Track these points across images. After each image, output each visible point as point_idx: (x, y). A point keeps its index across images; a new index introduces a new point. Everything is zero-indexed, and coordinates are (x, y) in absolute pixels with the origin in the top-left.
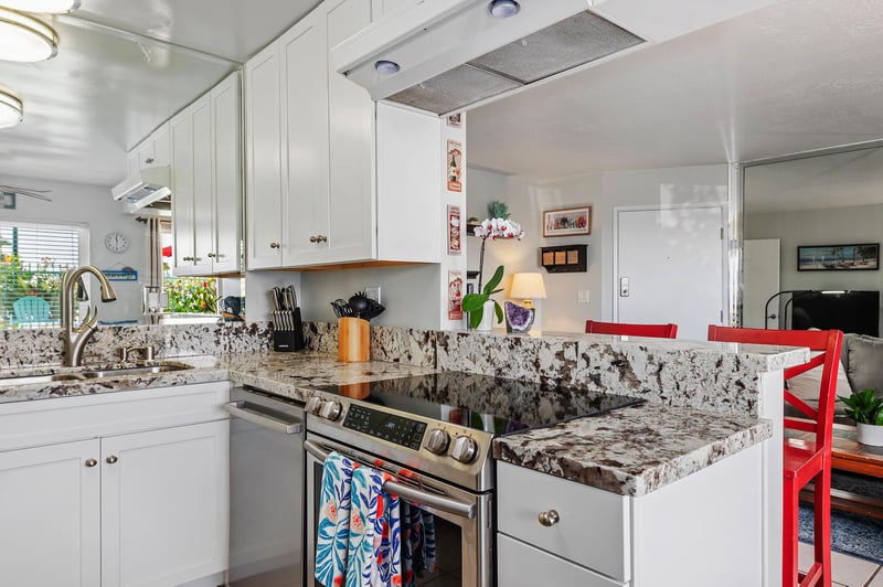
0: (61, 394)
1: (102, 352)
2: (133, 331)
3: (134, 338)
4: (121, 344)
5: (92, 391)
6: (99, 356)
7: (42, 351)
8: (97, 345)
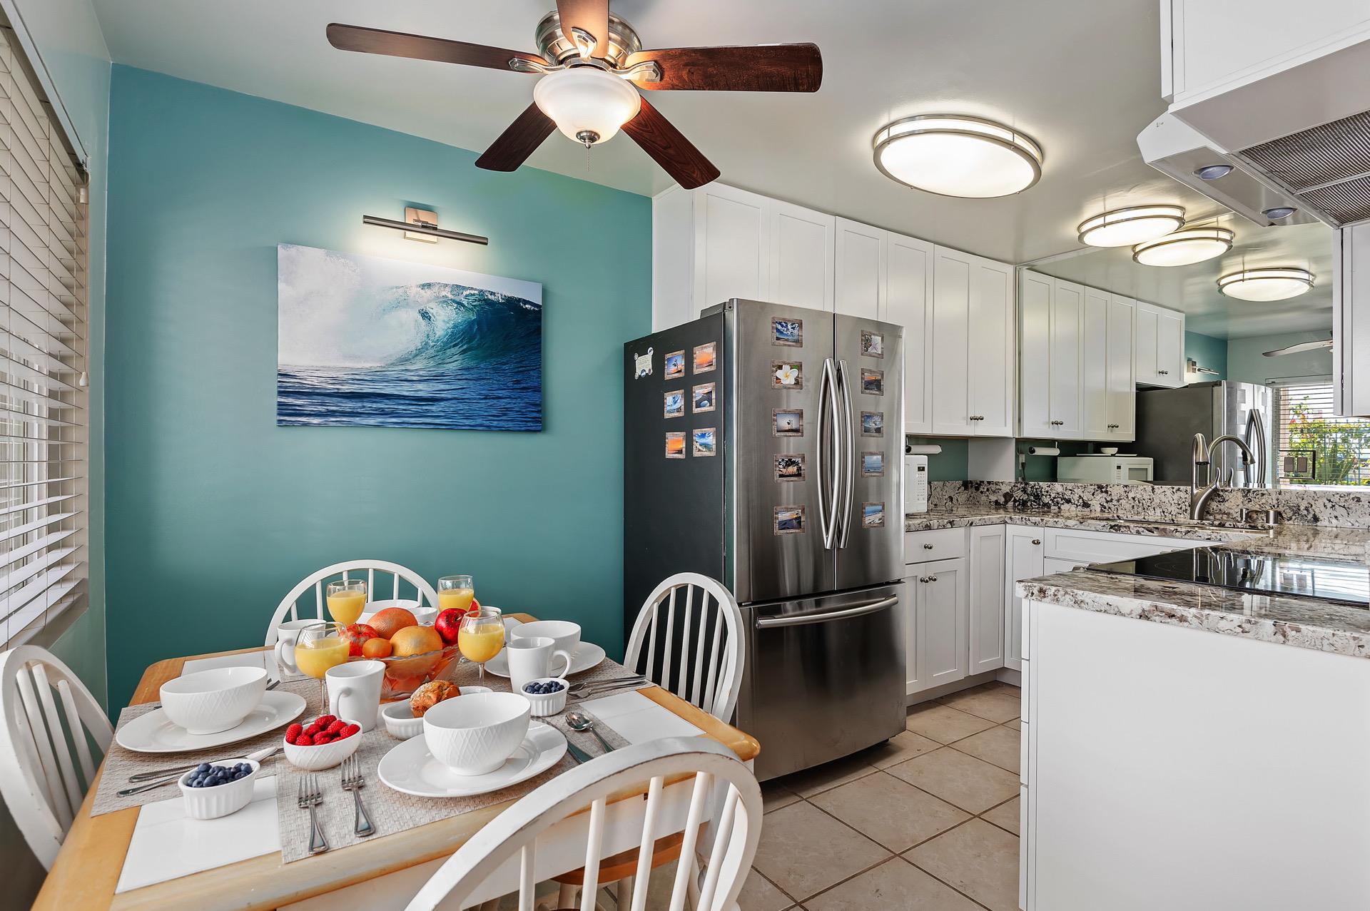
0: (1116, 530)
1: (1231, 511)
2: (1263, 495)
3: (1263, 501)
4: (1251, 506)
5: (1138, 533)
6: (1228, 514)
7: (1179, 504)
8: (1227, 504)
